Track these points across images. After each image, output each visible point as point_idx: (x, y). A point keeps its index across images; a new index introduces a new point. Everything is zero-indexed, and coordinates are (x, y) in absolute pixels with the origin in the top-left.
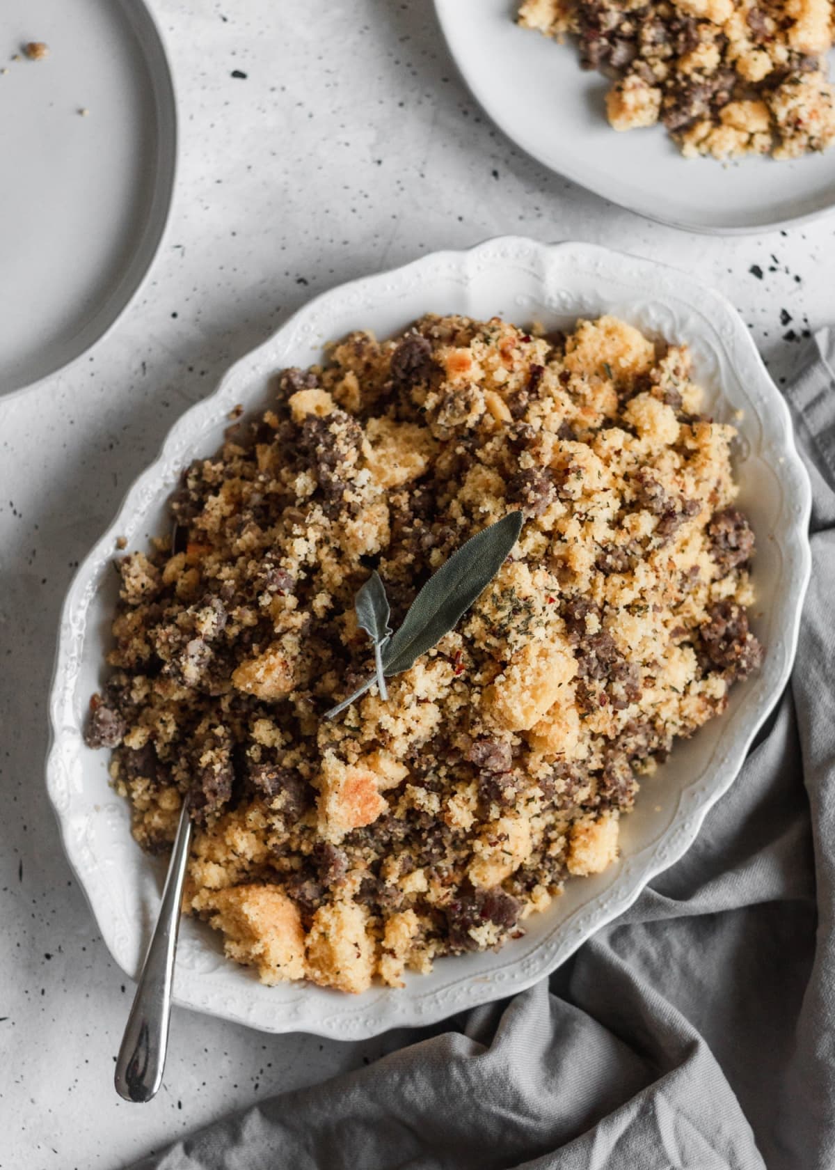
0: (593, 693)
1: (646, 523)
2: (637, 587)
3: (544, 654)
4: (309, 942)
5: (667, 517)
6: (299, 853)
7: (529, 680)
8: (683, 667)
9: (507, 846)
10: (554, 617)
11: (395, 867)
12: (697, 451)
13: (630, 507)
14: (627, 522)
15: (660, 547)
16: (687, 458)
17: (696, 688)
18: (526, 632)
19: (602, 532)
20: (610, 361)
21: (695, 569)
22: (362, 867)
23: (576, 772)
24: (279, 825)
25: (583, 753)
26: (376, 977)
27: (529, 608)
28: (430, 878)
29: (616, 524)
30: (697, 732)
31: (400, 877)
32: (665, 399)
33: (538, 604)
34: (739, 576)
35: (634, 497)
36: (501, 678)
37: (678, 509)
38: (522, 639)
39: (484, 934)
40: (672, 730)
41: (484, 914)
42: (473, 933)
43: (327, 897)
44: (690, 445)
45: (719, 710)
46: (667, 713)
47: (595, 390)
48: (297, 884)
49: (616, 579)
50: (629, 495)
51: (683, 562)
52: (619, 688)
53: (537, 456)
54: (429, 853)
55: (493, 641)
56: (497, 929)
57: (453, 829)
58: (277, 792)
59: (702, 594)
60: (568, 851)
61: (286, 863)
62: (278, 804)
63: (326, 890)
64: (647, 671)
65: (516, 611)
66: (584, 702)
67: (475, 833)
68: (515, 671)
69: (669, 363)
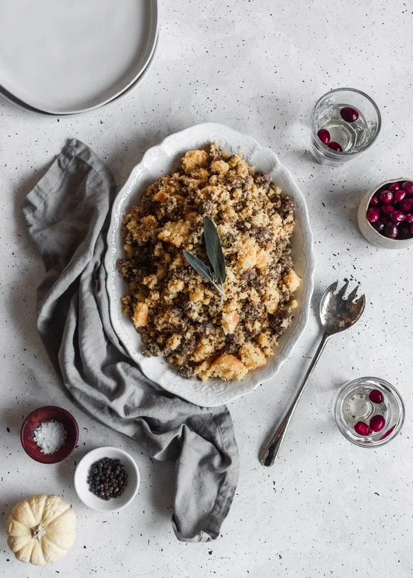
0: (263, 242)
1: (239, 192)
2: (250, 208)
3: (244, 242)
4: (243, 361)
5: (243, 186)
6: (222, 341)
7: (246, 252)
8: (278, 219)
9: (273, 297)
10: (238, 232)
11: (249, 326)
12: (237, 165)
13: (232, 191)
14: (234, 195)
15: (248, 195)
16: (236, 169)
17: (285, 222)
18: (234, 241)
19: (231, 203)
20: (197, 163)
21: (260, 194)
22: (241, 332)
23: (274, 265)
24: (212, 338)
25: (272, 260)
26: (266, 356)
27: (231, 235)
28: (259, 321)
29: (232, 198)
30: (293, 233)
31: (252, 327)
32: (218, 159)
33: (232, 232)
34: (272, 188)
35: (231, 188)
36: (238, 258)
37: (244, 182)
38: (235, 243)
39: (285, 323)
40: (287, 237)
41: (281, 319)
42: (282, 326)
43: (239, 347)
44: (234, 165)
45: (294, 223)
46: (283, 234)
47: (199, 172)
48: (229, 349)
49: (244, 211)
50: (230, 188)
51: (256, 194)
52: (267, 236)
53: (199, 198)
54: (255, 315)
55: (230, 250)
56: (287, 320)
57: (256, 304)
58: (205, 330)
59: (267, 198)
60: (288, 287)
61: (221, 346)
62: (207, 333)
63: (237, 345)
64: (270, 227)
65: (228, 239)
66: (263, 246)
67: (263, 301)
68: (241, 253)
69: (213, 149)
